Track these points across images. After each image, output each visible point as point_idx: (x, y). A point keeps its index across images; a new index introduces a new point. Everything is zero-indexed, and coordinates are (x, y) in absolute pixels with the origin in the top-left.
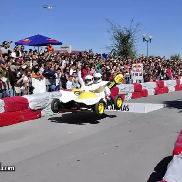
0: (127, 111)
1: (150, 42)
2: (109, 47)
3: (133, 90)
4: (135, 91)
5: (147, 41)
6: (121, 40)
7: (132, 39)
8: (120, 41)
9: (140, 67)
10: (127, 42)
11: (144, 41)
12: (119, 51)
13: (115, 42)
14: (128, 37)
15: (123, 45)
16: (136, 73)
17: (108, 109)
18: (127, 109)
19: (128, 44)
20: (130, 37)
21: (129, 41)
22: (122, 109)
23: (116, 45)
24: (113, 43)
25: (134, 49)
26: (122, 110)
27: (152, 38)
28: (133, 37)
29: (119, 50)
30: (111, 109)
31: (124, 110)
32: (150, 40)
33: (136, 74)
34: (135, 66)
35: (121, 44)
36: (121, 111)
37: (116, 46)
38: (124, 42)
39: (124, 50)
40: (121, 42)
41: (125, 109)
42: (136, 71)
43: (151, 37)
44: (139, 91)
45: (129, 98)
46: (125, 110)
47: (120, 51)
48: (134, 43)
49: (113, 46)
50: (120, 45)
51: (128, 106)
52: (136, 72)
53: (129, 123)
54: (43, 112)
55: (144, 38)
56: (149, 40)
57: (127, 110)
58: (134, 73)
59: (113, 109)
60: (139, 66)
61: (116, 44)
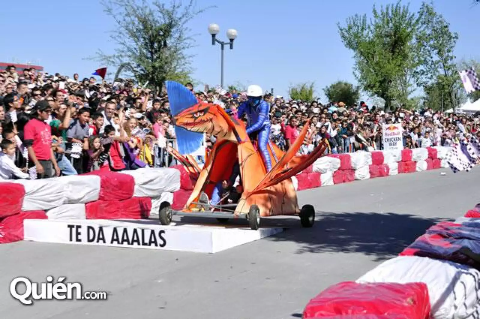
0: (159, 248)
1: (231, 47)
2: (110, 57)
3: (177, 186)
4: (182, 187)
5: (222, 44)
6: (145, 39)
7: (177, 35)
8: (142, 40)
10: (163, 44)
11: (213, 43)
12: (138, 69)
13: (128, 44)
14: (167, 30)
15: (152, 53)
17: (104, 242)
18: (160, 242)
19: (165, 50)
20: (172, 30)
21: (170, 42)
22: (147, 241)
23: (130, 53)
24: (123, 46)
25: (184, 64)
26: (144, 244)
27: (236, 36)
28: (181, 31)
29: (139, 66)
30: (113, 240)
31: (151, 242)
32: (232, 40)
35: (145, 51)
36: (141, 246)
37: (130, 56)
38: (156, 45)
39: (154, 67)
40: (146, 44)
41: (153, 240)
43: (233, 32)
46: (155, 242)
47: (142, 70)
48: (184, 48)
49: (123, 54)
50: (142, 53)
51: (162, 232)
53: (160, 281)
55: (214, 35)
56: (229, 41)
57: (162, 243)
59: (117, 240)
61: (129, 49)
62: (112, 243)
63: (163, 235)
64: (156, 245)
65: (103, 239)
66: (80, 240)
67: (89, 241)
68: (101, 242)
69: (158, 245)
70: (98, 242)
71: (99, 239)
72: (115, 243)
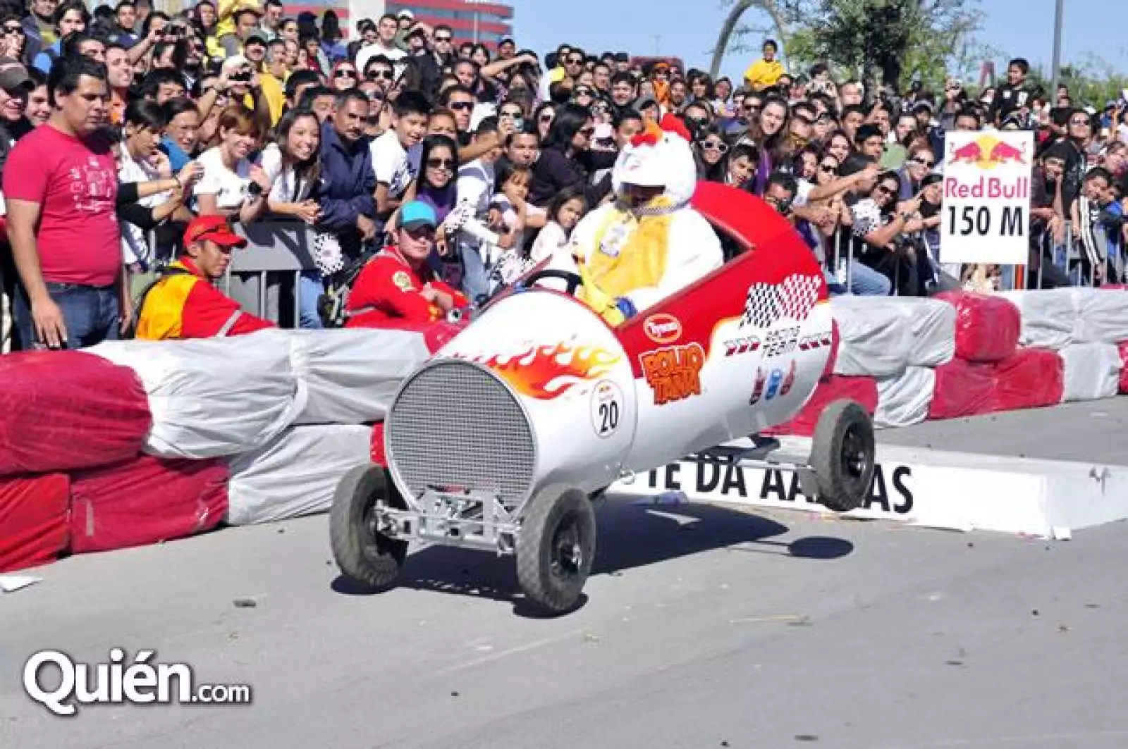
0: (893, 515)
3: (945, 350)
4: (956, 355)
9: (1011, 161)
16: (977, 203)
17: (743, 492)
18: (895, 498)
30: (766, 489)
33: (973, 215)
34: (970, 152)
42: (978, 190)
44: (995, 362)
45: (908, 409)
46: (883, 499)
51: (902, 471)
52: (970, 201)
54: (245, 487)
57: (901, 500)
58: (953, 209)
59: (779, 488)
60: (1004, 151)
62: (764, 495)
63: (904, 479)
64: (886, 507)
65: (741, 486)
66: (677, 486)
67: (701, 487)
68: (734, 491)
69: (892, 507)
70: (725, 491)
71: (728, 485)
72: (773, 495)
